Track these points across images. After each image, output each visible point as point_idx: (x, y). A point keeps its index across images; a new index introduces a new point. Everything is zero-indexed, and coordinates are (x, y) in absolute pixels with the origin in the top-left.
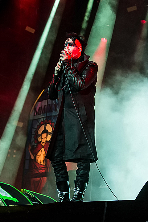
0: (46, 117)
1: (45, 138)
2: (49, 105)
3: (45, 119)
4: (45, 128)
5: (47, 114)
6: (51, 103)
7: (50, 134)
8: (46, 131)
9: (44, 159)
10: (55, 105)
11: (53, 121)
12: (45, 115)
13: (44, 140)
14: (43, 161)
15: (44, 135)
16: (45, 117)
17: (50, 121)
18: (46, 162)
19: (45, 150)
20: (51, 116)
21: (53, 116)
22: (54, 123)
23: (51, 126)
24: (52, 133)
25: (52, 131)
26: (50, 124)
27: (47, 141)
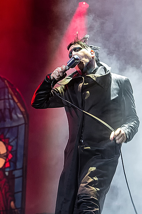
10: (9, 109)
11: (7, 136)
20: (4, 128)
21: (7, 128)
22: (9, 138)
23: (5, 143)
24: (6, 154)
25: (7, 152)
26: (3, 140)
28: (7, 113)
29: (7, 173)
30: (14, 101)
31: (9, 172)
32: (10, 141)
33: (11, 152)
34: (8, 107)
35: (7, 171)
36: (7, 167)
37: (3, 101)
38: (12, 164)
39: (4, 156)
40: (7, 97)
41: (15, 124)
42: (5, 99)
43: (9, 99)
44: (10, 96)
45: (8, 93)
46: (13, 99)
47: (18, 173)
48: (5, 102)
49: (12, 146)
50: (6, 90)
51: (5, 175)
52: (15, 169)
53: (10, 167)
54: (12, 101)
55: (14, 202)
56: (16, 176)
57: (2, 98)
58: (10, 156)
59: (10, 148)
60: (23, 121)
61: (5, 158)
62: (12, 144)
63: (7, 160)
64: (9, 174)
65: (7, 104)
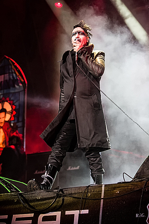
0: (3, 95)
1: (3, 118)
2: (6, 80)
4: (3, 106)
5: (4, 92)
6: (8, 79)
7: (9, 113)
8: (4, 110)
9: (4, 141)
11: (12, 99)
12: (1, 92)
14: (3, 143)
16: (1, 95)
17: (8, 99)
18: (5, 144)
19: (4, 131)
20: (10, 93)
21: (12, 93)
22: (13, 100)
23: (10, 104)
24: (11, 112)
25: (12, 110)
26: (9, 102)
27: (5, 121)
28: (11, 83)
29: (12, 125)
32: (14, 102)
33: (15, 110)
34: (12, 79)
35: (12, 123)
36: (12, 121)
37: (8, 74)
38: (16, 118)
39: (10, 113)
40: (11, 72)
41: (17, 91)
42: (9, 73)
43: (12, 73)
44: (13, 71)
45: (12, 68)
46: (15, 73)
47: (20, 124)
48: (9, 75)
49: (16, 106)
50: (10, 67)
51: (11, 125)
52: (18, 122)
53: (14, 120)
54: (14, 75)
56: (19, 126)
57: (8, 72)
58: (14, 113)
59: (14, 107)
60: (22, 89)
61: (10, 114)
62: (15, 104)
63: (12, 115)
64: (14, 125)
65: (11, 77)
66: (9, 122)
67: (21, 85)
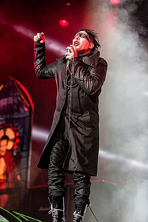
0: (6, 120)
2: (10, 104)
3: (4, 122)
4: (5, 133)
5: (6, 116)
7: (12, 140)
11: (16, 125)
12: (4, 118)
13: (4, 149)
14: (4, 174)
15: (4, 142)
17: (11, 125)
18: (6, 175)
19: (5, 161)
20: (13, 119)
21: (15, 118)
26: (12, 128)
27: (7, 150)
28: (15, 107)
29: (15, 154)
30: (21, 98)
31: (17, 153)
32: (18, 128)
33: (19, 137)
35: (15, 152)
36: (15, 149)
37: (12, 98)
38: (19, 147)
41: (21, 116)
42: (14, 96)
43: (17, 96)
44: (18, 94)
46: (20, 96)
48: (14, 99)
49: (20, 133)
50: (15, 89)
51: (13, 155)
52: (22, 151)
53: (17, 149)
54: (19, 98)
55: (21, 176)
57: (12, 95)
59: (17, 134)
60: (28, 114)
62: (19, 131)
63: (16, 143)
64: (17, 154)
65: (16, 100)
66: (12, 150)
67: (26, 110)
